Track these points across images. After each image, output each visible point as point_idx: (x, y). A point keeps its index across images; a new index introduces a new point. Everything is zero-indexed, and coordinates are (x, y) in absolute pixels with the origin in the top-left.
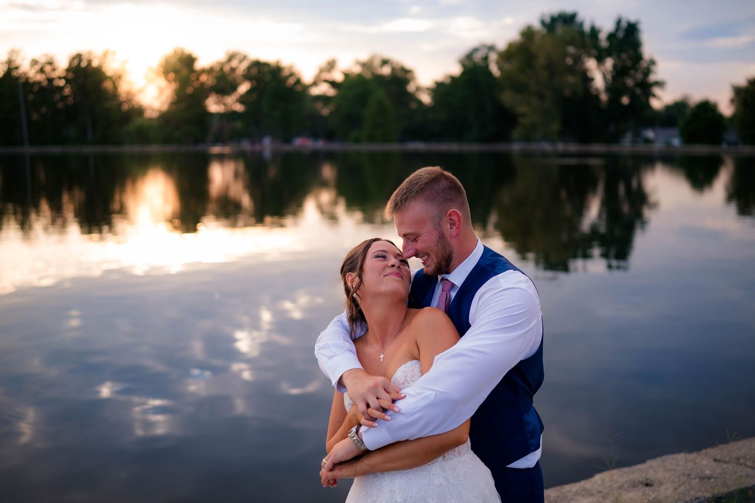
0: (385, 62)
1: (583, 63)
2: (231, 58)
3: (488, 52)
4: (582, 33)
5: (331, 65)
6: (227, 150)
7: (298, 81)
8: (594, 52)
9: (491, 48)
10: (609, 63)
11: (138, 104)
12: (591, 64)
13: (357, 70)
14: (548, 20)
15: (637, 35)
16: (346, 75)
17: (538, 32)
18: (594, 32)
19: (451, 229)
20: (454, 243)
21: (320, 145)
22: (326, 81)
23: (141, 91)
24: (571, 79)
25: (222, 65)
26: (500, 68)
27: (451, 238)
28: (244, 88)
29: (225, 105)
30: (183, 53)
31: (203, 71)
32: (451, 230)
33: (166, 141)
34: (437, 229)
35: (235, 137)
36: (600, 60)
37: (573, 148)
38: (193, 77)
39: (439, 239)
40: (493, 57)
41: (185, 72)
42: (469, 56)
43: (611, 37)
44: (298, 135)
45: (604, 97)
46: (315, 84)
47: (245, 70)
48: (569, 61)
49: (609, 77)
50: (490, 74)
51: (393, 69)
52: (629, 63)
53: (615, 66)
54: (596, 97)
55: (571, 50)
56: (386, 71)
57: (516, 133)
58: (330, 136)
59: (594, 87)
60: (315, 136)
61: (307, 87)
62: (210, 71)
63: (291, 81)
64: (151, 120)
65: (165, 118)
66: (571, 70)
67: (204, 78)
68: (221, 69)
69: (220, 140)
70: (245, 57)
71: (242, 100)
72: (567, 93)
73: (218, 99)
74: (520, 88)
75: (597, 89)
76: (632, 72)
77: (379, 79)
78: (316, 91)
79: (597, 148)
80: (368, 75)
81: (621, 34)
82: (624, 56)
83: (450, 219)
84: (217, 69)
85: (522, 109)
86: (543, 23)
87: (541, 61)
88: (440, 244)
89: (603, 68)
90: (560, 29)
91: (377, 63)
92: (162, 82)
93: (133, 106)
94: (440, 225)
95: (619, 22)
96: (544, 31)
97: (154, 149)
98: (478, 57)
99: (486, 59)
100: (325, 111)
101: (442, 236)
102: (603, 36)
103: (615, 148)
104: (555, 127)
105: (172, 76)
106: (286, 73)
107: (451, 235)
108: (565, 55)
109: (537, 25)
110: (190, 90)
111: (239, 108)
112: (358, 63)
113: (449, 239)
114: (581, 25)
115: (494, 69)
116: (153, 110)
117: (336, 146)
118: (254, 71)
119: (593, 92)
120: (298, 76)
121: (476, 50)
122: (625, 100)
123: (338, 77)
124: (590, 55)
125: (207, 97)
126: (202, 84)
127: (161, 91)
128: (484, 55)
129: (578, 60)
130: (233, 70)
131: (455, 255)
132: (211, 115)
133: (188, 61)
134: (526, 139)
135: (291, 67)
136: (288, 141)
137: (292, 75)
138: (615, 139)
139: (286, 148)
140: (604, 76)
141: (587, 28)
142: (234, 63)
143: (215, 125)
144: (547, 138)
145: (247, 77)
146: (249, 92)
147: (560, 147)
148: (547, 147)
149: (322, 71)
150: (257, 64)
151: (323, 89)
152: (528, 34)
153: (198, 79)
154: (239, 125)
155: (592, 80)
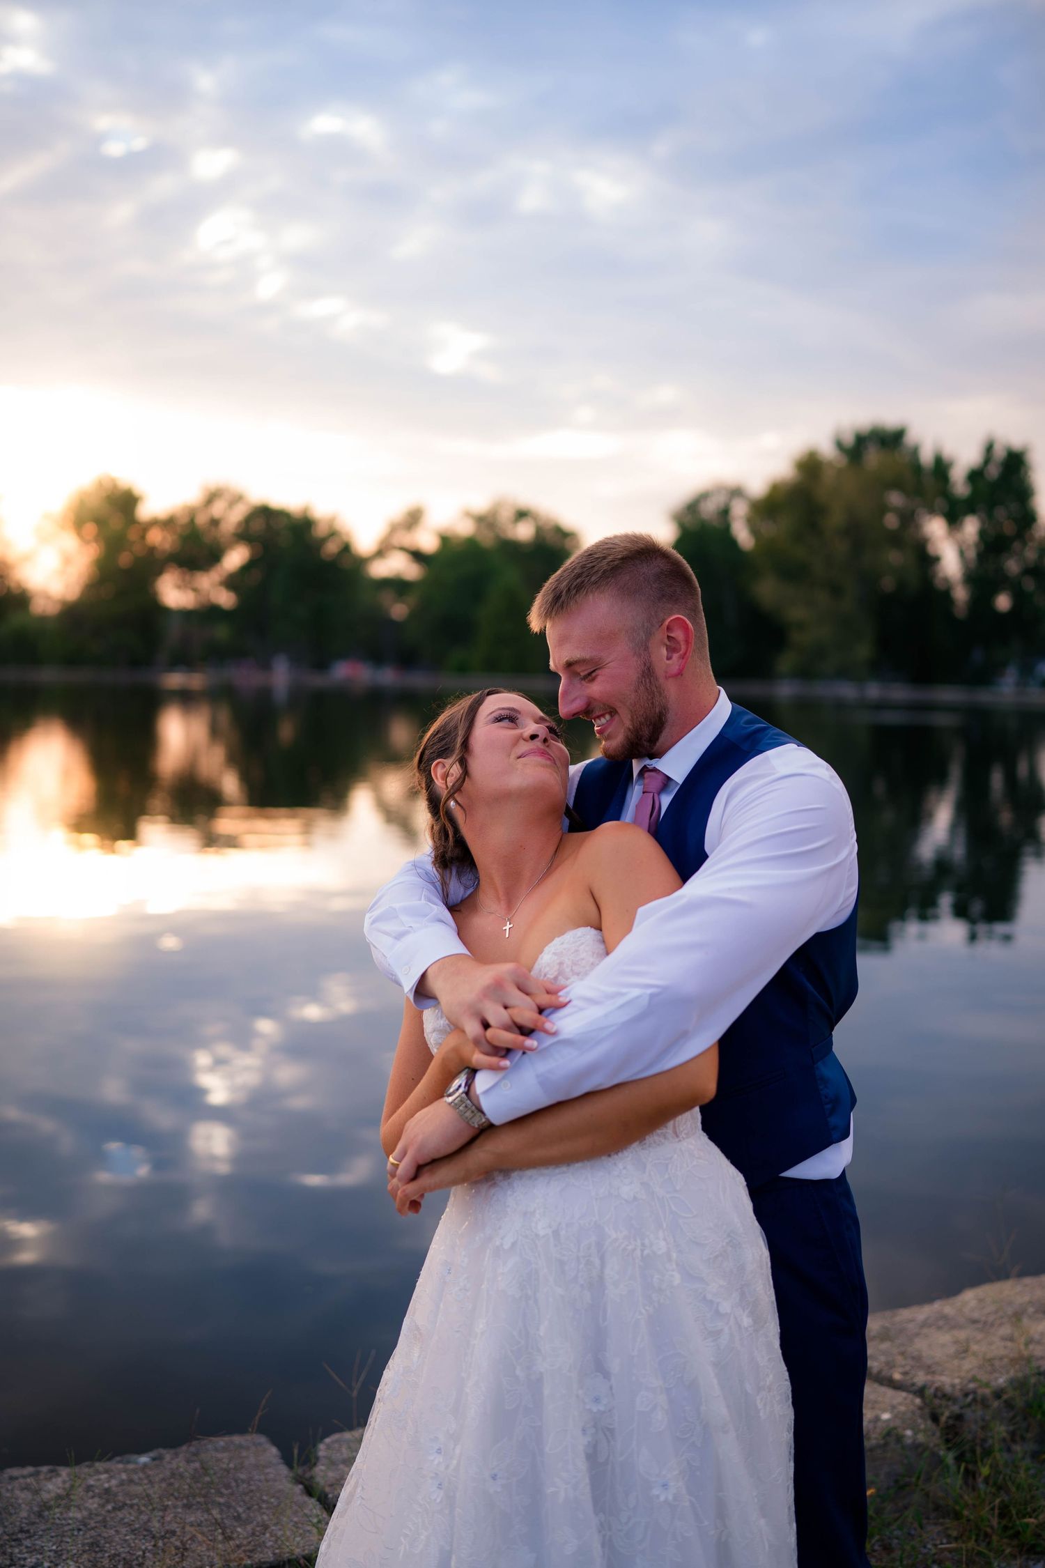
0: (522, 515)
1: (918, 527)
2: (212, 497)
3: (730, 499)
4: (916, 467)
5: (413, 519)
6: (195, 680)
7: (346, 548)
8: (940, 502)
9: (736, 492)
10: (971, 527)
11: (19, 586)
12: (935, 528)
13: (465, 529)
14: (849, 440)
15: (1026, 473)
16: (445, 540)
17: (830, 464)
18: (941, 467)
19: (669, 658)
20: (671, 690)
21: (388, 677)
22: (403, 549)
23: (27, 558)
24: (894, 557)
25: (192, 513)
26: (754, 531)
27: (667, 678)
28: (235, 558)
29: (195, 590)
30: (115, 486)
31: (154, 523)
32: (668, 662)
33: (72, 660)
34: (640, 655)
35: (216, 655)
36: (953, 518)
37: (900, 693)
38: (132, 535)
39: (643, 676)
40: (740, 510)
41: (116, 523)
42: (692, 507)
43: (975, 476)
44: (342, 655)
45: (961, 594)
46: (380, 553)
47: (240, 524)
48: (891, 521)
49: (972, 554)
50: (732, 543)
51: (539, 531)
52: (1009, 528)
53: (982, 533)
54: (945, 595)
55: (895, 499)
56: (524, 532)
57: (786, 662)
58: (407, 659)
59: (941, 575)
60: (376, 657)
61: (361, 562)
62: (168, 523)
63: (332, 548)
64: (43, 619)
65: (73, 614)
66: (895, 539)
67: (156, 537)
68: (192, 521)
69: (182, 661)
70: (238, 499)
71: (232, 582)
72: (888, 584)
73: (184, 580)
74: (792, 572)
75: (946, 580)
76: (1016, 545)
77: (510, 548)
78: (383, 569)
79: (948, 694)
80: (487, 540)
81: (994, 472)
82: (1000, 513)
83: (668, 637)
84: (184, 520)
85: (796, 613)
86: (839, 445)
87: (836, 519)
88: (642, 688)
89: (959, 536)
90: (873, 457)
91: (506, 515)
92: (70, 542)
93: (9, 589)
94: (646, 648)
95: (989, 448)
96: (843, 461)
97: (48, 675)
98: (709, 509)
99: (725, 512)
100: (399, 610)
101: (648, 672)
102: (958, 475)
103: (984, 697)
104: (863, 651)
105: (90, 528)
106: (320, 531)
107: (666, 672)
108: (883, 509)
109: (827, 450)
110: (125, 560)
111: (225, 599)
112: (468, 514)
113: (661, 680)
114: (915, 452)
115: (742, 535)
116: (48, 597)
117: (419, 680)
118: (258, 526)
119: (939, 584)
120: (345, 538)
121: (703, 497)
122: (1003, 602)
123: (427, 541)
124: (932, 511)
125: (159, 572)
126: (152, 550)
127: (67, 561)
128: (722, 506)
129: (909, 519)
130: (215, 522)
131: (671, 717)
132: (165, 611)
133: (125, 502)
134: (805, 673)
135: (332, 521)
136: (322, 664)
137: (333, 534)
138: (985, 677)
139: (317, 681)
140: (962, 554)
141: (926, 457)
142: (218, 509)
143: (173, 632)
144: (844, 673)
145: (244, 534)
146: (246, 569)
147: (874, 691)
148: (847, 691)
149: (394, 528)
150: (265, 513)
151: (395, 565)
152: (810, 466)
153: (143, 537)
154: (222, 632)
155: (936, 559)
